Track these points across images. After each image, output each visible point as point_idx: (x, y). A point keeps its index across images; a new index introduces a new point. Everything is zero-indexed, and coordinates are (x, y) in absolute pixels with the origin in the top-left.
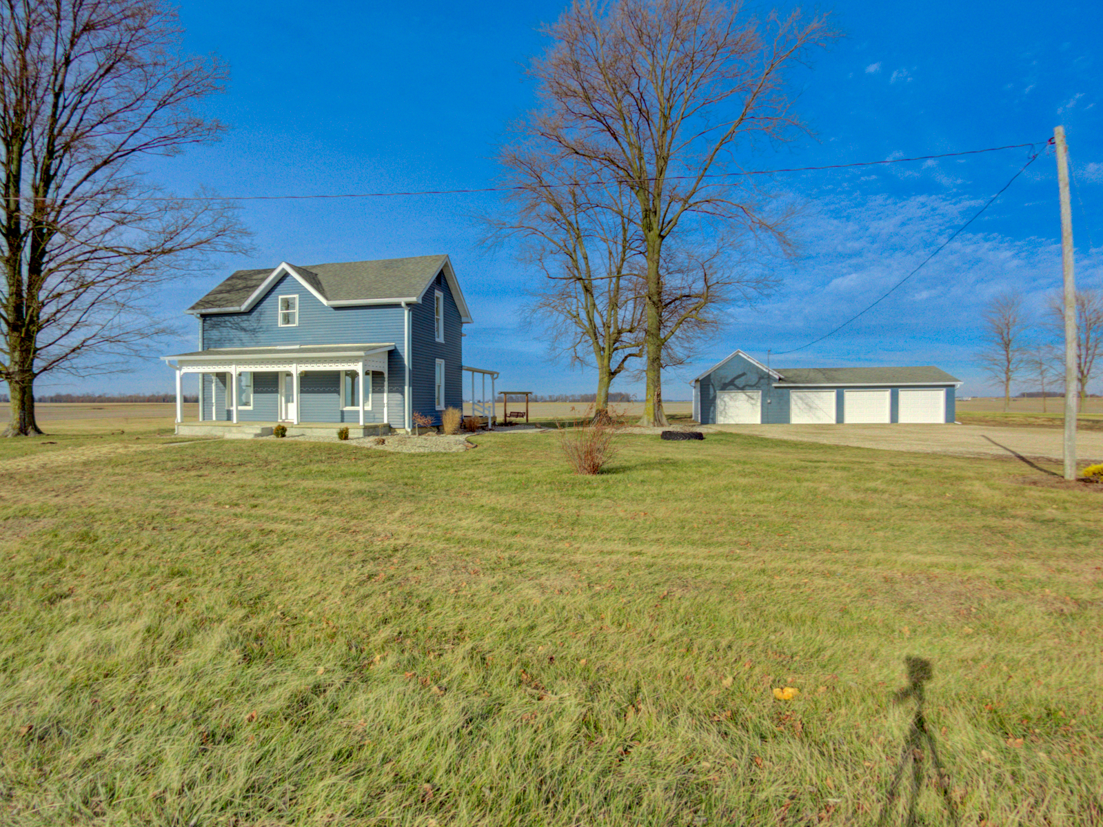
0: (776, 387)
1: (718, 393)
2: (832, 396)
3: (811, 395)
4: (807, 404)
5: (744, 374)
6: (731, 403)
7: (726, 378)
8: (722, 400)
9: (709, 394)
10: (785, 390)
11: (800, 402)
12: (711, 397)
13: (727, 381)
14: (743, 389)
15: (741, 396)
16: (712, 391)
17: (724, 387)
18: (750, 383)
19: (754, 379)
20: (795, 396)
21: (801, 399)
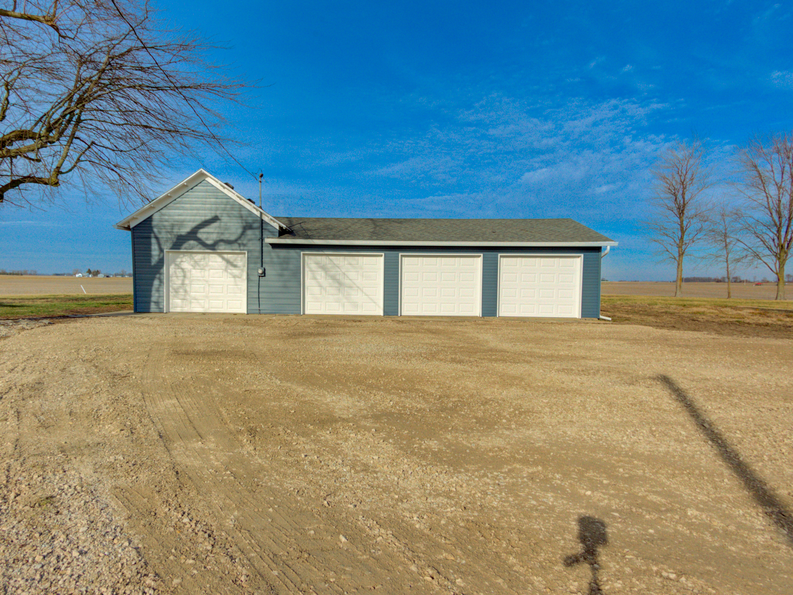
0: (274, 246)
1: (168, 255)
2: (376, 263)
3: (342, 262)
4: (334, 278)
5: (215, 219)
6: (196, 273)
7: (181, 224)
8: (178, 266)
9: (150, 256)
10: (292, 253)
11: (321, 274)
12: (154, 260)
13: (185, 231)
14: (212, 247)
15: (215, 261)
16: (155, 252)
17: (179, 243)
18: (226, 237)
19: (234, 228)
20: (312, 263)
21: (324, 268)
